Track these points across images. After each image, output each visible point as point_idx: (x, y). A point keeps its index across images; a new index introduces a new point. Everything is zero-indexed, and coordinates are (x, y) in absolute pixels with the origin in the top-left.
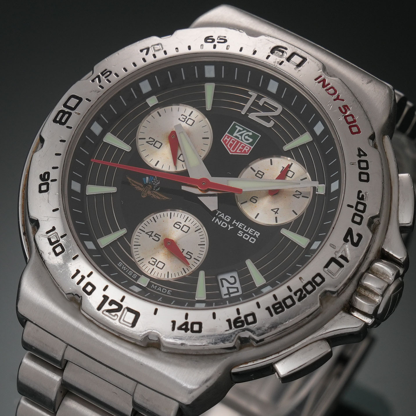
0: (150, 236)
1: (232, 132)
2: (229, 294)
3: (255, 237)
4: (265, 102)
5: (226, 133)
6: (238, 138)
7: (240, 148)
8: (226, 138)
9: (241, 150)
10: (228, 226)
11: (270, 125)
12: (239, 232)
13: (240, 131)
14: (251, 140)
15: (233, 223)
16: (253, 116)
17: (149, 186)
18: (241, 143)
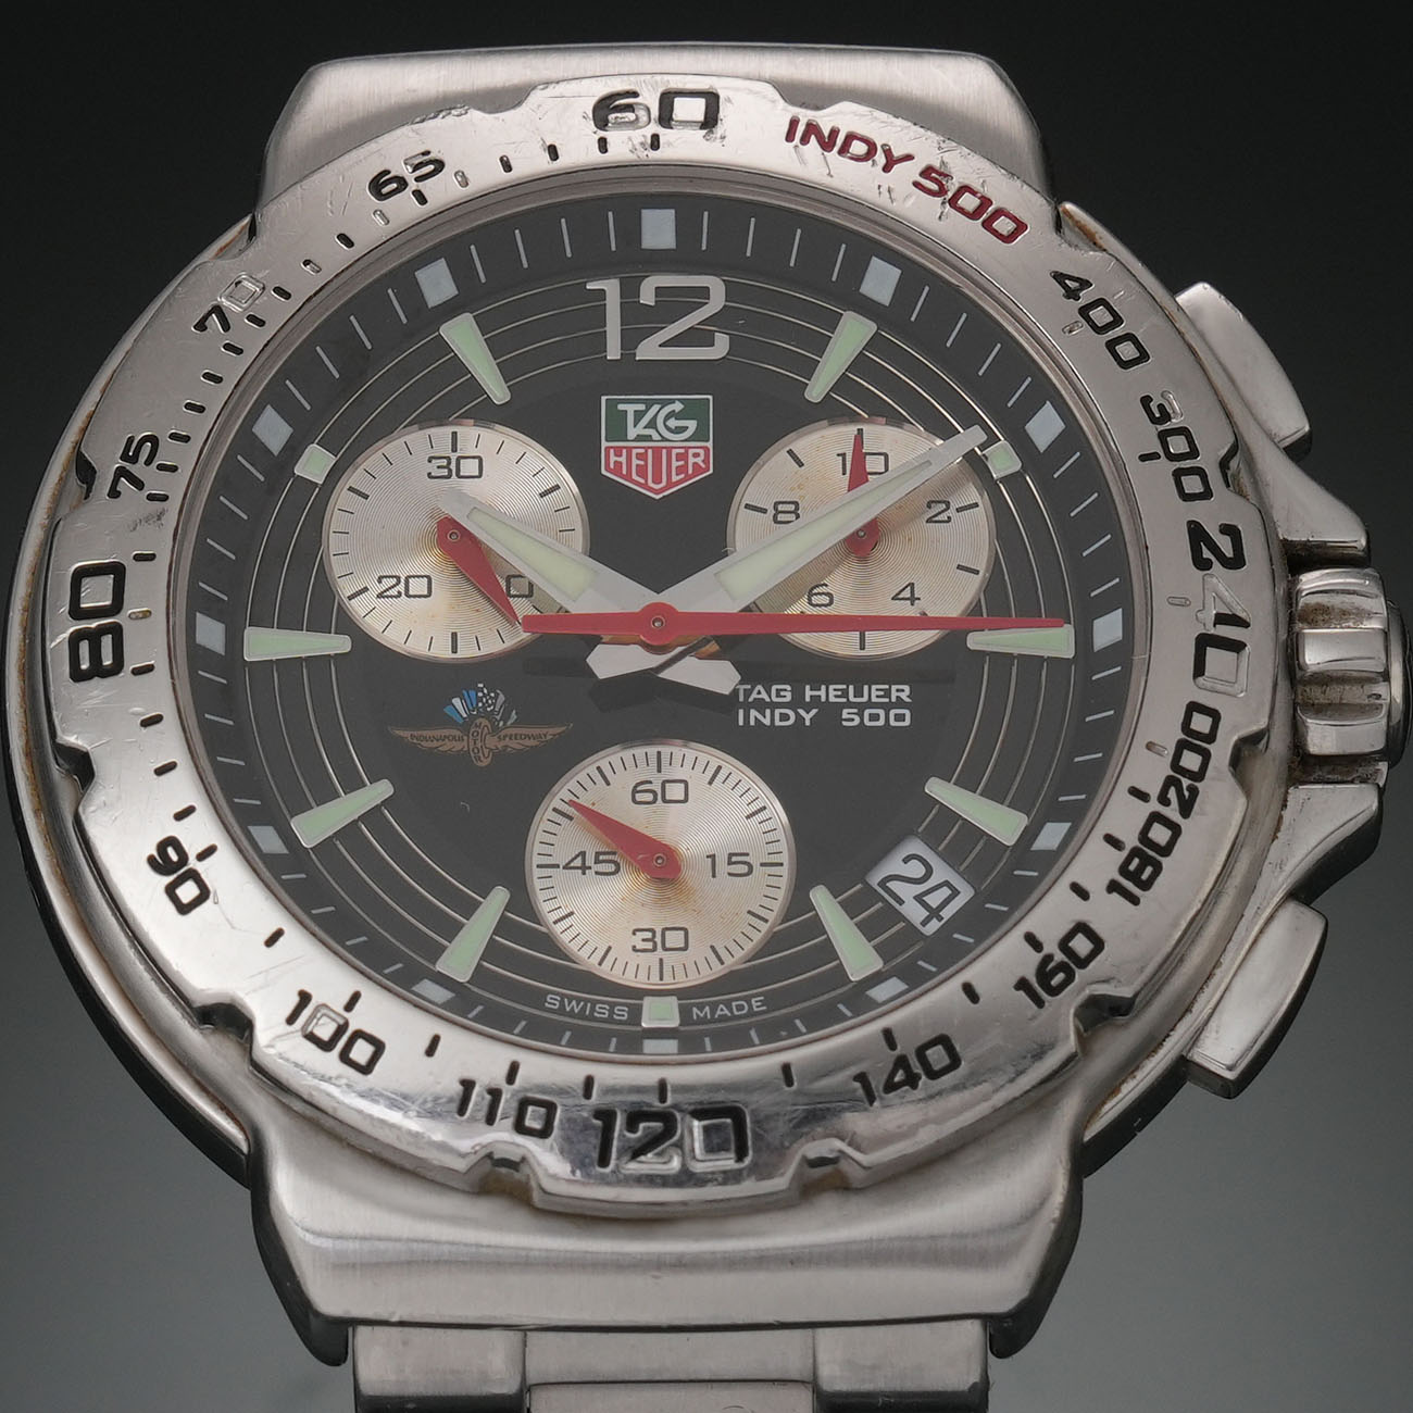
0: (584, 868)
1: (618, 432)
2: (934, 913)
3: (900, 703)
4: (660, 290)
5: (604, 444)
6: (648, 438)
7: (675, 464)
8: (613, 459)
9: (680, 470)
10: (797, 714)
11: (720, 347)
12: (845, 716)
13: (639, 415)
14: (692, 425)
15: (808, 699)
16: (650, 350)
17: (478, 721)
18: (669, 450)
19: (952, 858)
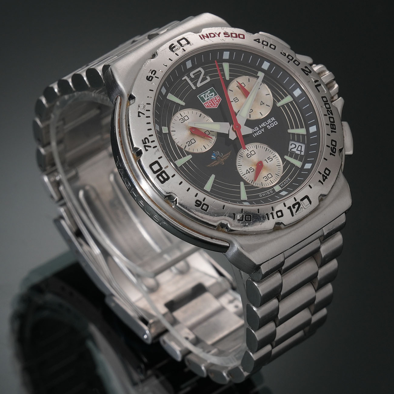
0: (249, 172)
1: (204, 101)
2: (301, 151)
3: (274, 121)
4: (193, 74)
5: (203, 103)
6: (209, 99)
7: (215, 101)
8: (206, 105)
9: (217, 101)
10: (261, 131)
11: (209, 79)
12: (268, 127)
14: (213, 93)
15: (261, 128)
16: (199, 85)
17: (218, 158)
18: (213, 99)
19: (298, 141)
